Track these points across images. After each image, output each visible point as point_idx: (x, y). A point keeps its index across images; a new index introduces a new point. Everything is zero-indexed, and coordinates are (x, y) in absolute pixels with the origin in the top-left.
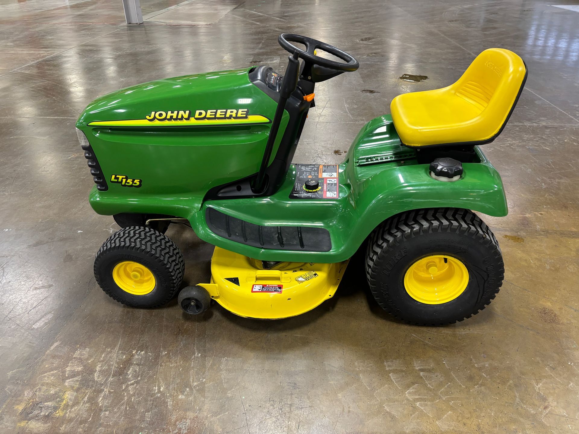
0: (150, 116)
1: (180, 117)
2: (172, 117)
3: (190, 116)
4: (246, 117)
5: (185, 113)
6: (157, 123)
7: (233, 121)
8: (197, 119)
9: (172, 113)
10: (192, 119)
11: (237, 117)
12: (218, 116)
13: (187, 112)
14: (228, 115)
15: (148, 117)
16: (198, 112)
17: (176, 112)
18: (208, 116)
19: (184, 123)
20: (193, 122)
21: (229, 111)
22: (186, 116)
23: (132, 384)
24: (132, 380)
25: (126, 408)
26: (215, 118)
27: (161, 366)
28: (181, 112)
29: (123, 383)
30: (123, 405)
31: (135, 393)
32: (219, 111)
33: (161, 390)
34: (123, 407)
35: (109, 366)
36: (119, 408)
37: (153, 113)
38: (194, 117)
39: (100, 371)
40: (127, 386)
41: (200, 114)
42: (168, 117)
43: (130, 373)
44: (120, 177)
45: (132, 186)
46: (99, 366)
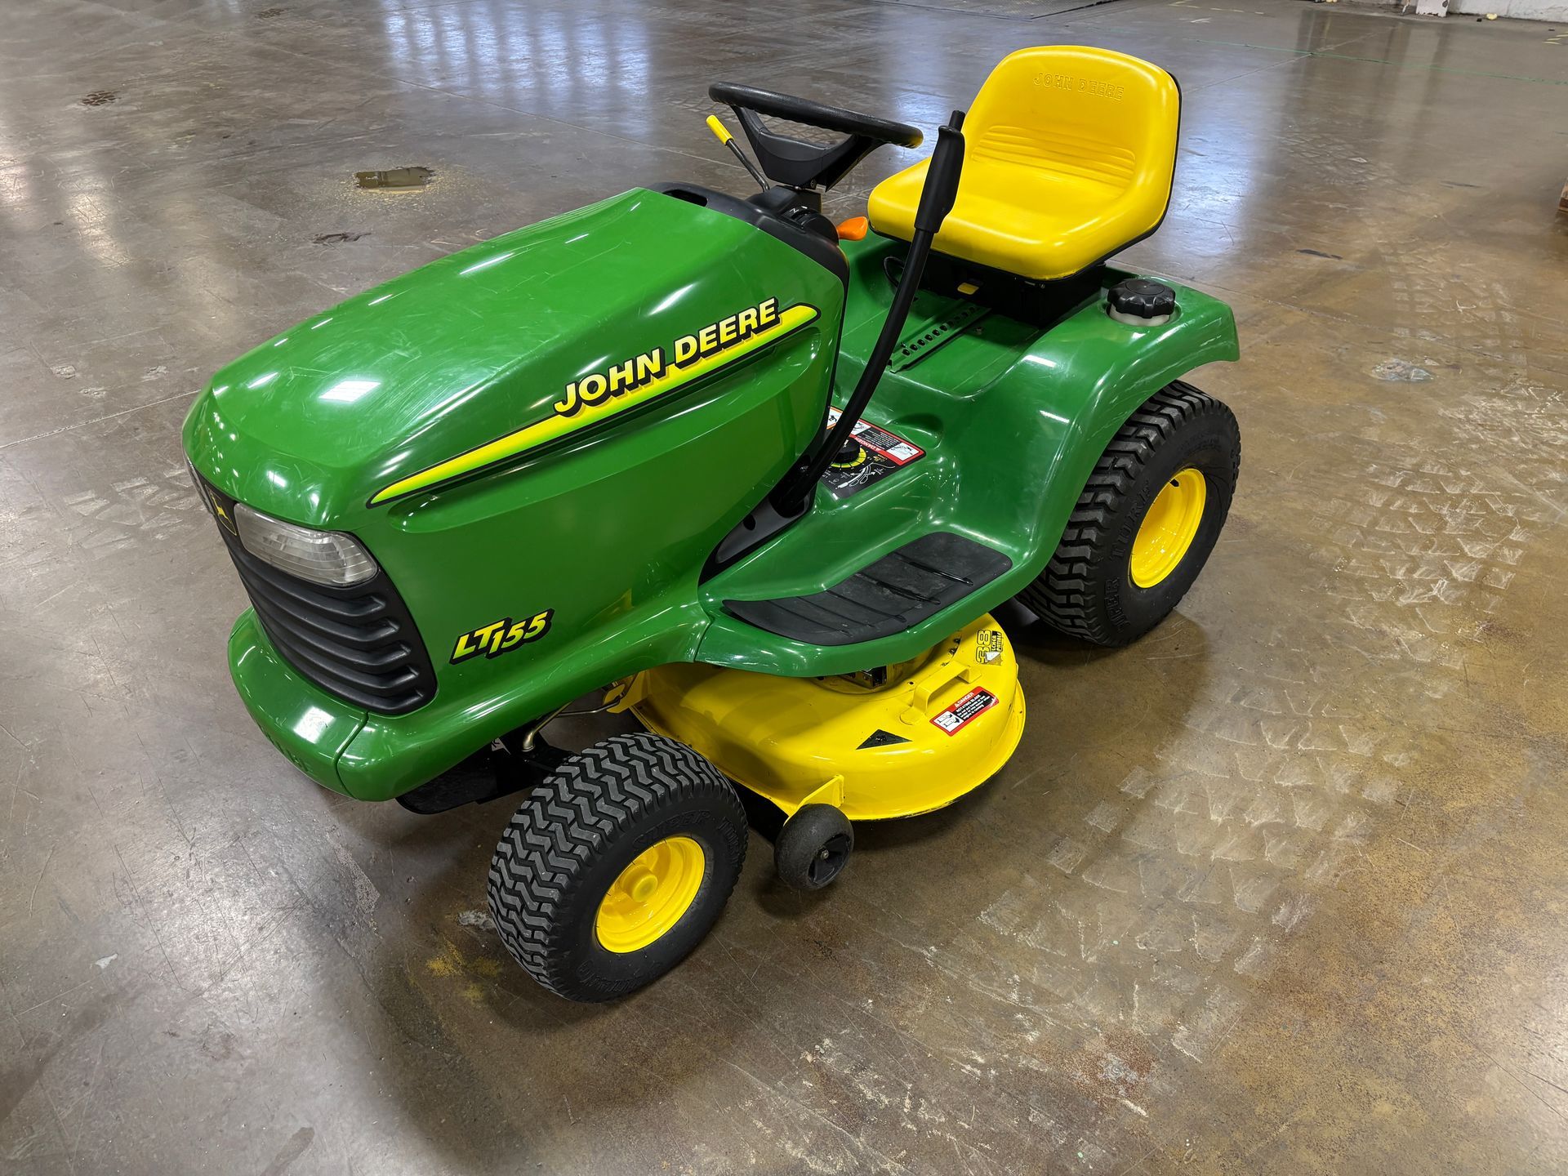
0: (565, 403)
1: (641, 375)
2: (622, 381)
3: (663, 365)
4: (776, 321)
5: (651, 358)
6: (589, 415)
7: (757, 340)
8: (681, 365)
9: (621, 369)
10: (672, 369)
11: (761, 328)
12: (724, 339)
13: (656, 354)
14: (743, 331)
15: (560, 407)
16: (679, 345)
17: (629, 365)
18: (704, 348)
19: (656, 387)
20: (676, 376)
21: (742, 316)
22: (655, 367)
23: (916, 1107)
24: (902, 1102)
25: (981, 1149)
26: (721, 347)
27: (905, 1028)
28: (642, 360)
29: (895, 1124)
30: (965, 1152)
31: (949, 1114)
32: (723, 324)
33: (981, 1060)
34: (975, 1154)
35: (807, 1126)
36: (971, 1165)
37: (571, 389)
38: (675, 362)
39: (810, 1153)
40: (915, 1120)
41: (686, 347)
42: (614, 386)
43: (874, 1094)
44: (486, 633)
45: (522, 641)
46: (789, 1146)
